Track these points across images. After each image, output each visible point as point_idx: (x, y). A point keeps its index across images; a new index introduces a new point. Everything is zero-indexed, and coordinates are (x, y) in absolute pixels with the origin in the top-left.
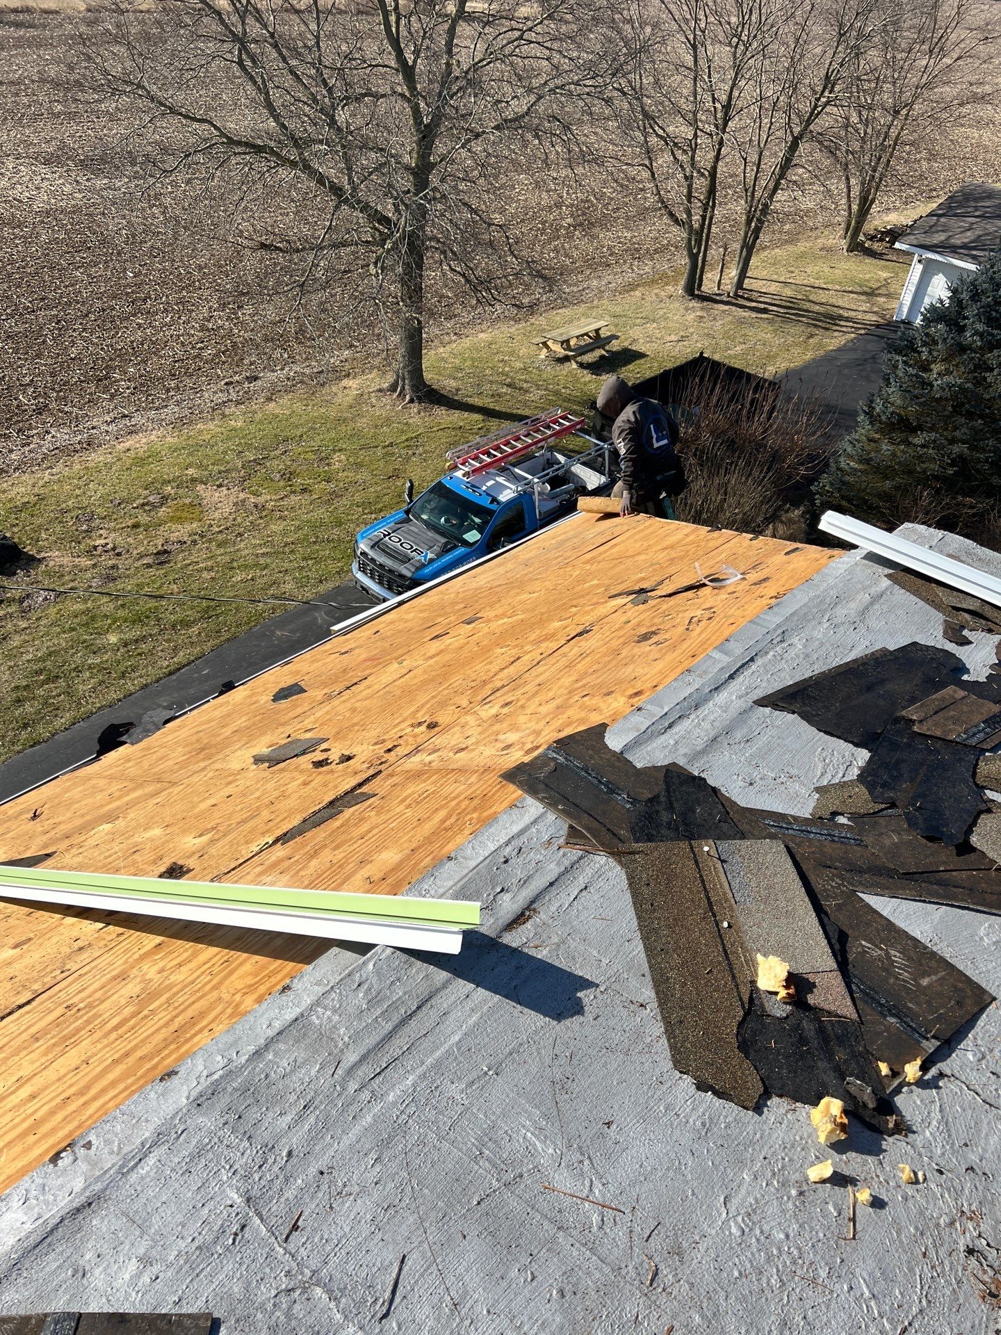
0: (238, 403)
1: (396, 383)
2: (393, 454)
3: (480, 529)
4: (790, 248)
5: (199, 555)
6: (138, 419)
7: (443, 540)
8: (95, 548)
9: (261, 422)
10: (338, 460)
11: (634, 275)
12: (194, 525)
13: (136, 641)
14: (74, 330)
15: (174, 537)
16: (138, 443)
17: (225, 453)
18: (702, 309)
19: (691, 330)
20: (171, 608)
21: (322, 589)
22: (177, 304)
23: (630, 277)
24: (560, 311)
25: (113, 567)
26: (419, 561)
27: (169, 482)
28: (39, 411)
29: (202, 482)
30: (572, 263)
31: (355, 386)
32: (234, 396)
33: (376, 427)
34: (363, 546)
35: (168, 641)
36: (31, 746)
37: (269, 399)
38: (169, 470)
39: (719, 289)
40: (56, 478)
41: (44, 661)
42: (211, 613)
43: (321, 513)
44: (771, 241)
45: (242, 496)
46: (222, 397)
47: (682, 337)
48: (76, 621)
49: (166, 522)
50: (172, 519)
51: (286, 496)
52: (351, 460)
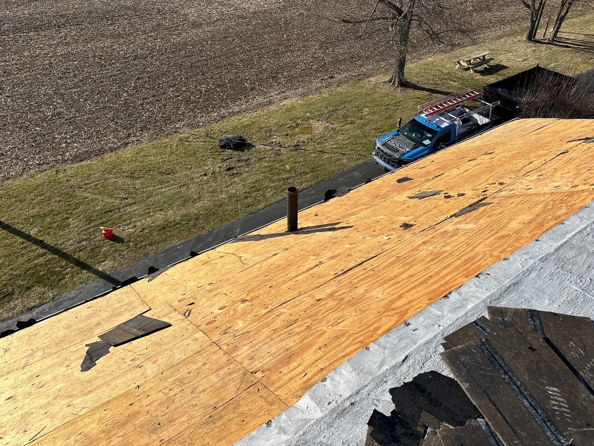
0: (326, 87)
1: (392, 78)
2: (389, 109)
3: (430, 139)
4: (582, 18)
5: (310, 148)
6: (288, 93)
7: (414, 143)
8: (272, 142)
9: (335, 95)
10: (366, 111)
11: (501, 32)
12: (309, 136)
13: (287, 179)
14: (264, 58)
15: (301, 140)
16: (287, 103)
17: (321, 107)
18: (535, 46)
19: (529, 56)
20: (300, 167)
21: (358, 162)
22: (303, 47)
23: (500, 33)
24: (465, 48)
25: (279, 150)
26: (403, 151)
27: (299, 118)
28: (252, 89)
29: (312, 119)
30: (472, 27)
31: (373, 80)
32: (324, 85)
33: (382, 97)
34: (378, 145)
35: (299, 179)
36: (251, 214)
37: (338, 86)
38: (299, 114)
39: (544, 37)
40: (258, 115)
41: (255, 183)
42: (315, 170)
43: (358, 132)
44: (571, 15)
45: (327, 124)
46: (320, 85)
47: (525, 59)
48: (265, 169)
49: (298, 134)
50: (300, 133)
51: (344, 125)
52: (371, 111)
